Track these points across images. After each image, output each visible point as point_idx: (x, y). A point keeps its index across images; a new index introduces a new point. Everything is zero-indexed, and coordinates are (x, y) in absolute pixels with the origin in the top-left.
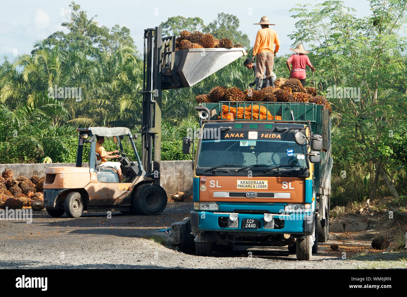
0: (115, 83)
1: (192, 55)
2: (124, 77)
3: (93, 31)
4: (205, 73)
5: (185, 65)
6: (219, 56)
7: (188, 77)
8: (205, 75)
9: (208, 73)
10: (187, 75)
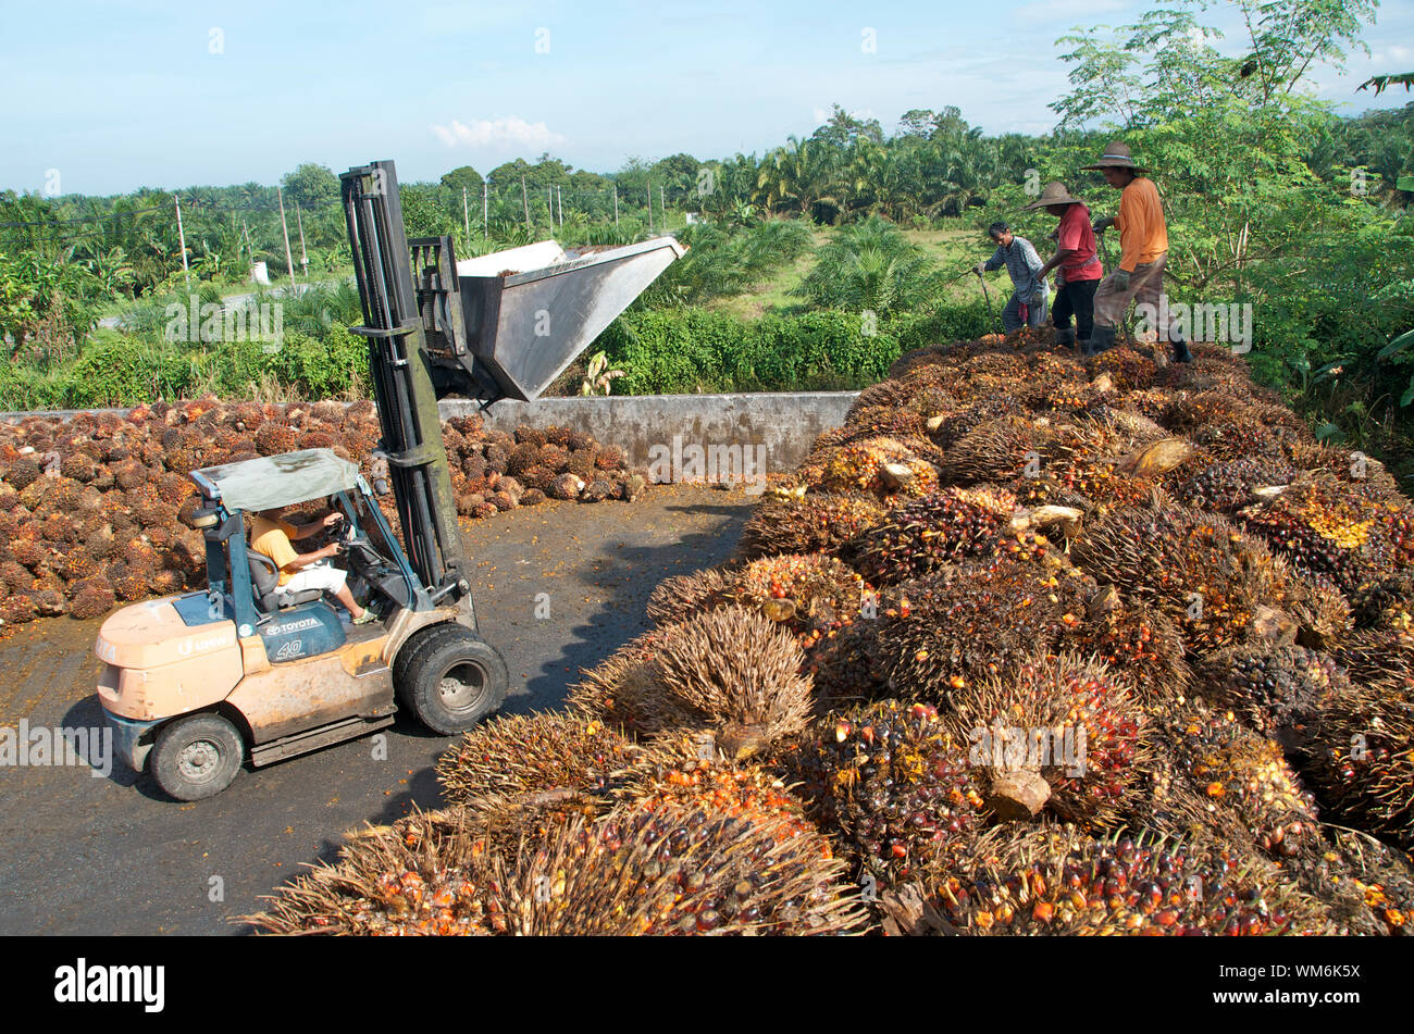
0: (852, 167)
1: (517, 295)
2: (861, 161)
3: (850, 123)
4: (570, 343)
5: (499, 338)
6: (603, 278)
7: (519, 371)
8: (570, 353)
9: (579, 340)
10: (513, 368)
